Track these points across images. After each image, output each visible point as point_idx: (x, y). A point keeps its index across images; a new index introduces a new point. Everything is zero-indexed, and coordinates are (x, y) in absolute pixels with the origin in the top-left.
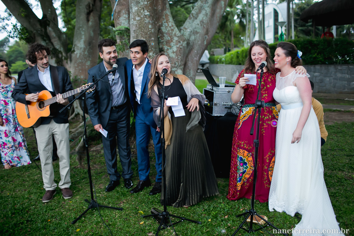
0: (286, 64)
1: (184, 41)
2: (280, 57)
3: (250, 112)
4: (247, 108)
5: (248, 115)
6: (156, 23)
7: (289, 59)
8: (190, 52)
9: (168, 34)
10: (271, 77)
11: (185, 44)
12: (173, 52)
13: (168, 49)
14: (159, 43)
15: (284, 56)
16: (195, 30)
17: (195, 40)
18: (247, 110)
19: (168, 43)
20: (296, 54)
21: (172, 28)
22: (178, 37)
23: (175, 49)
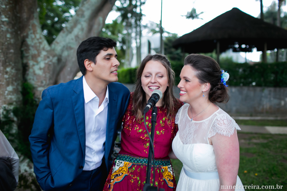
0: (201, 95)
1: (54, 56)
2: (189, 83)
3: (125, 169)
4: (120, 161)
5: (122, 173)
6: (19, 32)
7: (206, 87)
8: (62, 69)
9: (35, 47)
10: (166, 119)
11: (55, 60)
12: (40, 69)
13: (34, 65)
14: (22, 57)
15: (197, 81)
16: (69, 45)
17: (68, 56)
18: (121, 165)
19: (34, 57)
20: (219, 78)
21: (40, 40)
22: (47, 51)
23: (42, 65)
